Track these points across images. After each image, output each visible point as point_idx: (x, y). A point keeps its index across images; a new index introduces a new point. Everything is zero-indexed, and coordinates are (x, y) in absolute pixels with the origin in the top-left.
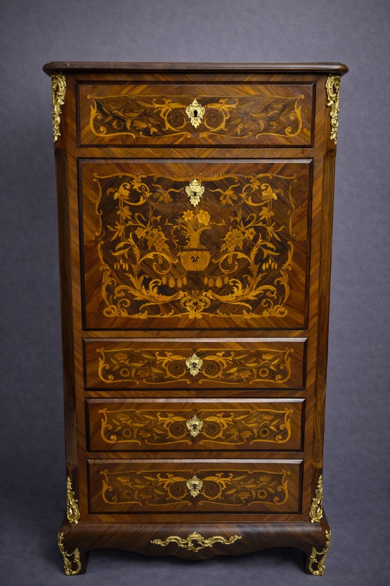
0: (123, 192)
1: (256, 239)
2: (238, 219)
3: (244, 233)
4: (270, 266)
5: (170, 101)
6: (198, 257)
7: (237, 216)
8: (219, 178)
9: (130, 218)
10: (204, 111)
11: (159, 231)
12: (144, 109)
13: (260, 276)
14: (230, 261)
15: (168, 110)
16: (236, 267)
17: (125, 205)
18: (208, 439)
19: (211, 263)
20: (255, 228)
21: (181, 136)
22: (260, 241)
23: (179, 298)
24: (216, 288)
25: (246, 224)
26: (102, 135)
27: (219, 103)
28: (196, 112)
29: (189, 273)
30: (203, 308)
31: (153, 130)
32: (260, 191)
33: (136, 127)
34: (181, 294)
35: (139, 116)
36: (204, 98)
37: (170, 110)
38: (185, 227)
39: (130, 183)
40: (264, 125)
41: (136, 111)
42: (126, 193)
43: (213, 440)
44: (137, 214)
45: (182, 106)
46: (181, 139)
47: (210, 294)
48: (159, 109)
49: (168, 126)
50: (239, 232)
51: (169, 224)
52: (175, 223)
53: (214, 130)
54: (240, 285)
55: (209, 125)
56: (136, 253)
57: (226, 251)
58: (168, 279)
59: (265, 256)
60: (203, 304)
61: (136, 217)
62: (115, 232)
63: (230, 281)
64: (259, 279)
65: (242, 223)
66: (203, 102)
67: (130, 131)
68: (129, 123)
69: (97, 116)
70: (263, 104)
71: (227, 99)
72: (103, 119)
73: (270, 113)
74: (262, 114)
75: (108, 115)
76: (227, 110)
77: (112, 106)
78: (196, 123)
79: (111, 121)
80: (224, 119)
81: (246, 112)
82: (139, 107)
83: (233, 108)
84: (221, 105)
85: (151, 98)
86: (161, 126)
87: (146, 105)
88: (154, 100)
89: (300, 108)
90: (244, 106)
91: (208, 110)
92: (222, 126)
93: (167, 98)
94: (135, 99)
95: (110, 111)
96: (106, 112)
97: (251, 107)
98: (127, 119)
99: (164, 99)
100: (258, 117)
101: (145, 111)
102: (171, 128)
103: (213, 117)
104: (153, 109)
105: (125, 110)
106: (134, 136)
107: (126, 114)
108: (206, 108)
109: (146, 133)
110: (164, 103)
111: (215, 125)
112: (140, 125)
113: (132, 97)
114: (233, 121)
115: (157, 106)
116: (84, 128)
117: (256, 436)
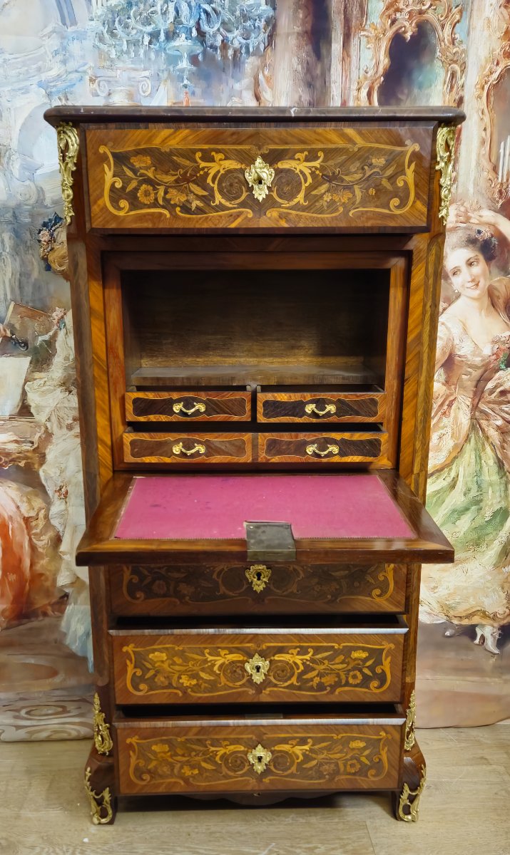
5: (221, 156)
10: (273, 175)
12: (183, 169)
15: (219, 172)
18: (276, 686)
21: (238, 215)
26: (122, 213)
27: (295, 159)
28: (260, 181)
31: (196, 203)
33: (170, 200)
35: (176, 181)
36: (272, 151)
37: (222, 172)
40: (360, 194)
41: (172, 172)
43: (284, 688)
45: (238, 166)
46: (239, 220)
48: (206, 170)
49: (219, 199)
53: (288, 205)
55: (280, 197)
66: (271, 159)
67: (163, 207)
68: (161, 193)
69: (115, 182)
70: (359, 159)
71: (306, 153)
72: (123, 188)
73: (368, 173)
74: (358, 176)
75: (130, 180)
76: (307, 172)
77: (137, 162)
78: (260, 194)
79: (136, 189)
80: (303, 188)
81: (334, 173)
82: (176, 166)
83: (316, 168)
84: (298, 162)
85: (194, 152)
86: (207, 199)
87: (187, 163)
88: (198, 155)
89: (413, 166)
90: (331, 163)
91: (278, 172)
92: (300, 198)
93: (218, 151)
94: (171, 153)
95: (135, 171)
96: (129, 173)
97: (341, 165)
98: (159, 185)
99: (213, 153)
100: (352, 182)
101: (186, 173)
102: (223, 201)
103: (286, 184)
104: (197, 169)
105: (156, 170)
106: (168, 215)
107: (157, 176)
108: (274, 169)
109: (186, 208)
110: (213, 160)
111: (291, 196)
112: (177, 197)
113: (166, 149)
114: (316, 188)
115: (203, 164)
116: (95, 202)
117: (343, 683)
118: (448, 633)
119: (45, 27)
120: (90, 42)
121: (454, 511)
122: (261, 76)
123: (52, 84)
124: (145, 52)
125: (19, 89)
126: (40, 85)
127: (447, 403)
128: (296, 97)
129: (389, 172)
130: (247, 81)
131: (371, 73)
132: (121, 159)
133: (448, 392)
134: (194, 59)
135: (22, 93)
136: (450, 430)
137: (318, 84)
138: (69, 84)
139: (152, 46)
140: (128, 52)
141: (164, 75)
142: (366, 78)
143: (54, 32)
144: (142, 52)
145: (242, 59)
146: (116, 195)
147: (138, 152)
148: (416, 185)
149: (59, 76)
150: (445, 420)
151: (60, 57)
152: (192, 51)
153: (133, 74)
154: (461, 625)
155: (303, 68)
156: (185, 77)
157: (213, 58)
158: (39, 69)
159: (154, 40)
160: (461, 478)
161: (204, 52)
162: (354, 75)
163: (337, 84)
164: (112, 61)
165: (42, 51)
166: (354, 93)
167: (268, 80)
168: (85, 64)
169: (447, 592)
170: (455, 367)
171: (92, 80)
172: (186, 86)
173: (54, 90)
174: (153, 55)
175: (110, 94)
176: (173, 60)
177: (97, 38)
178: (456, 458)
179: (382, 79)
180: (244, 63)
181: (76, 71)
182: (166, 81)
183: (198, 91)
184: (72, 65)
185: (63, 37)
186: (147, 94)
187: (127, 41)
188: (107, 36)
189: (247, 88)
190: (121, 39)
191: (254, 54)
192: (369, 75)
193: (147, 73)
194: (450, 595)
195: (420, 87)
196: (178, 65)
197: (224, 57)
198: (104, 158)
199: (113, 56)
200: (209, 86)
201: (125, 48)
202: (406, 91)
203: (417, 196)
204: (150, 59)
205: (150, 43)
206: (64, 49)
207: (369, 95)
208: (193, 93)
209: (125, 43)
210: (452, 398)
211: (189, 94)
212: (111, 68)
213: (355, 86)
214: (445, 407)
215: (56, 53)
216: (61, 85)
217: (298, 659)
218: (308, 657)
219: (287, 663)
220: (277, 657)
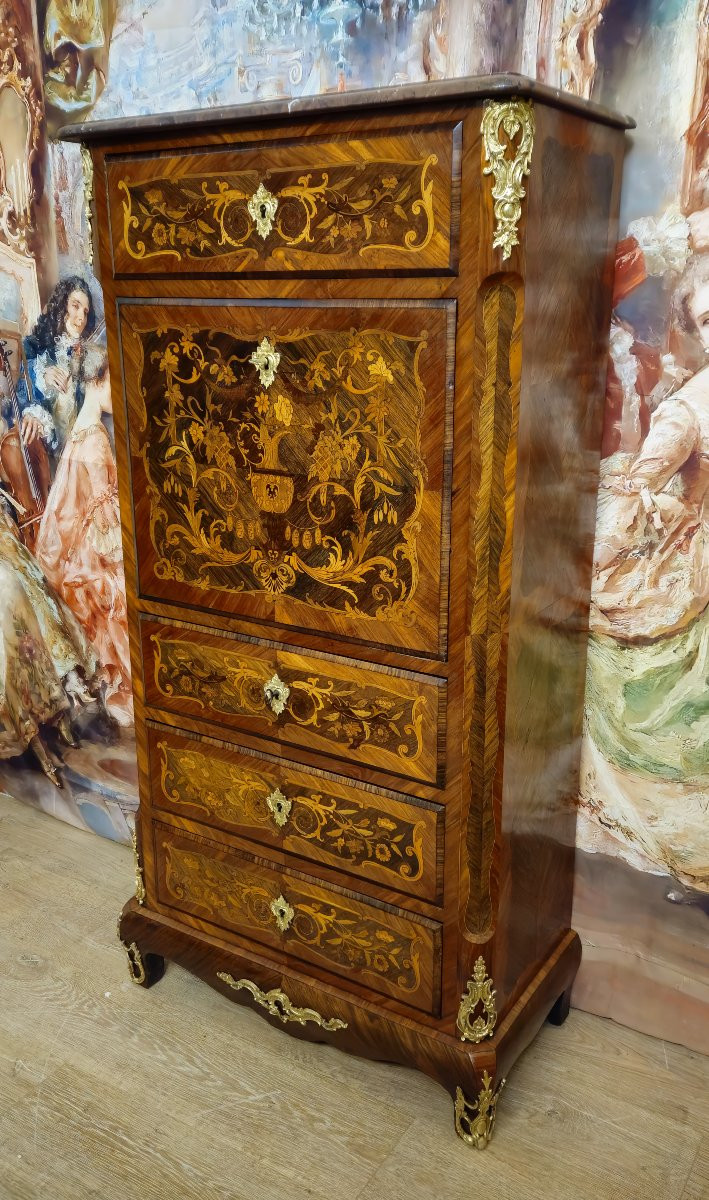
0: (169, 360)
1: (360, 460)
2: (333, 417)
3: (341, 446)
4: (385, 516)
5: (225, 185)
6: (276, 488)
7: (330, 412)
8: (301, 337)
9: (181, 404)
10: (276, 206)
11: (221, 431)
12: (191, 203)
13: (370, 535)
14: (323, 498)
15: (224, 204)
16: (333, 512)
17: (175, 381)
19: (295, 501)
20: (360, 436)
21: (245, 256)
22: (367, 463)
23: (251, 560)
24: (304, 549)
25: (344, 428)
26: (139, 257)
27: (298, 185)
28: (263, 211)
29: (264, 514)
30: (285, 586)
31: (205, 243)
32: (365, 363)
33: (181, 239)
34: (254, 553)
35: (186, 217)
36: (275, 176)
37: (227, 205)
38: (256, 429)
39: (179, 343)
40: (371, 226)
41: (181, 207)
42: (175, 360)
44: (190, 399)
45: (241, 197)
46: (245, 263)
47: (294, 559)
48: (212, 203)
49: (225, 237)
50: (334, 443)
51: (235, 420)
52: (243, 419)
53: (293, 243)
54: (339, 549)
55: (286, 234)
56: (191, 467)
57: (316, 480)
58: (235, 521)
59: (377, 496)
60: (285, 578)
61: (189, 405)
62: (164, 428)
63: (324, 539)
64: (368, 541)
65: (338, 425)
66: (275, 185)
67: (175, 248)
68: (173, 232)
69: (133, 221)
70: (367, 181)
71: (309, 176)
72: (140, 227)
73: (379, 199)
74: (366, 203)
75: (146, 217)
76: (312, 200)
77: (153, 198)
78: (264, 229)
79: (151, 229)
80: (309, 220)
81: (340, 200)
82: (185, 200)
83: (321, 195)
84: (301, 188)
85: (200, 181)
86: (217, 236)
87: (194, 196)
88: (205, 185)
89: (431, 185)
90: (337, 187)
91: (282, 201)
92: (305, 234)
93: (222, 180)
94: (180, 185)
95: (148, 208)
96: (144, 211)
97: (348, 190)
98: (171, 222)
99: (218, 183)
100: (361, 211)
101: (194, 207)
102: (229, 239)
103: (290, 216)
104: (204, 202)
105: (167, 205)
106: (180, 258)
107: (169, 213)
108: (277, 198)
109: (195, 250)
110: (217, 191)
111: (295, 233)
112: (187, 236)
113: (175, 181)
114: (321, 221)
115: (209, 196)
116: (117, 244)
117: (370, 855)
118: (672, 896)
119: (197, 12)
120: (241, 22)
121: (689, 705)
122: (432, 39)
123: (201, 83)
124: (297, 28)
125: (172, 94)
126: (190, 86)
127: (685, 530)
128: (476, 63)
129: (403, 195)
130: (414, 47)
131: (582, 10)
132: (138, 195)
133: (687, 513)
134: (351, 28)
135: (174, 98)
136: (687, 575)
137: (506, 39)
138: (217, 80)
139: (305, 18)
140: (278, 31)
141: (317, 54)
142: (574, 20)
143: (204, 17)
144: (293, 27)
145: (409, 17)
146: (136, 235)
147: (152, 186)
148: (435, 212)
149: (209, 72)
150: (680, 558)
151: (210, 49)
152: (349, 17)
153: (284, 58)
154: (693, 890)
155: (487, 18)
156: (340, 53)
157: (374, 21)
158: (190, 67)
159: (307, 9)
160: (702, 655)
161: (363, 16)
162: (557, 20)
163: (532, 35)
164: (261, 44)
165: (193, 42)
166: (557, 45)
167: (441, 41)
168: (234, 53)
169: (672, 830)
170: (700, 475)
171: (241, 73)
172: (341, 66)
173: (204, 89)
174: (304, 30)
175: (258, 87)
176: (327, 32)
177: (247, 19)
178: (695, 621)
179: (600, 17)
180: (411, 23)
181: (226, 63)
182: (319, 61)
183: (355, 70)
184: (222, 55)
185: (214, 23)
186: (297, 82)
187: (278, 16)
188: (257, 13)
189: (414, 59)
190: (271, 15)
191: (424, 8)
192: (579, 14)
193: (298, 55)
194: (677, 835)
195: (659, 23)
196: (332, 37)
197: (387, 18)
198: (122, 195)
199: (263, 38)
200: (368, 61)
201: (275, 25)
202: (639, 31)
203: (438, 227)
204: (301, 35)
205: (303, 14)
206: (214, 36)
207: (581, 44)
208: (350, 74)
209: (276, 18)
210: (692, 524)
211: (345, 76)
212: (260, 53)
213: (557, 35)
214: (682, 537)
215: (207, 43)
216: (210, 82)
217: (321, 809)
218: (331, 809)
219: (310, 811)
220: (299, 800)
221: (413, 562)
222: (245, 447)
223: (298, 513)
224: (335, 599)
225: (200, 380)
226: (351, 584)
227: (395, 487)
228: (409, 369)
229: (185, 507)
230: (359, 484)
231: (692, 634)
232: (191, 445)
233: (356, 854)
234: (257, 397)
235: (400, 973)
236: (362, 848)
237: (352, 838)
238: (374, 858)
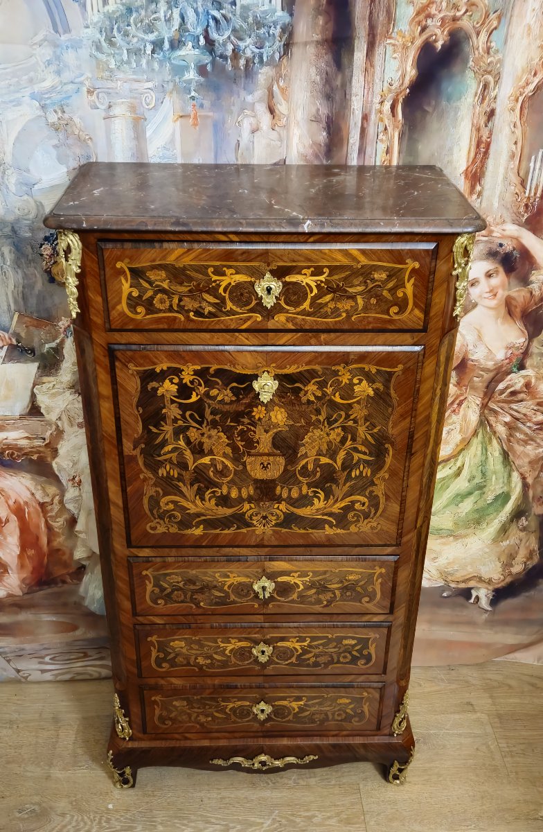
0: (168, 388)
1: (343, 441)
2: (321, 418)
3: (328, 435)
4: (361, 473)
5: (232, 271)
6: (269, 464)
7: (320, 414)
8: (298, 370)
9: (179, 417)
10: (281, 287)
11: (219, 432)
12: (196, 282)
13: (348, 484)
14: (310, 467)
15: (230, 284)
16: (318, 474)
17: (173, 402)
18: (278, 664)
19: (285, 470)
20: (344, 428)
21: (249, 318)
22: (349, 443)
23: (244, 510)
24: (291, 498)
25: (330, 424)
26: (139, 317)
27: (301, 274)
28: (269, 290)
29: (256, 481)
30: (273, 523)
31: (208, 309)
32: (351, 385)
33: (184, 306)
34: (247, 506)
35: (190, 291)
37: (233, 284)
38: (252, 428)
39: (179, 377)
40: (362, 303)
41: (185, 284)
42: (174, 388)
43: (285, 665)
44: (188, 413)
45: (249, 279)
46: (249, 323)
47: (283, 506)
48: (218, 282)
49: (230, 305)
50: (322, 433)
51: (232, 424)
52: (239, 423)
53: (294, 311)
54: (322, 495)
55: (287, 304)
56: (187, 457)
57: (305, 456)
58: (229, 488)
59: (354, 462)
60: (275, 518)
61: (188, 418)
62: (161, 434)
63: (310, 491)
64: (346, 488)
65: (326, 422)
66: (279, 274)
67: (177, 312)
68: (176, 301)
69: (132, 292)
70: (362, 274)
71: (312, 269)
72: (140, 297)
73: (371, 286)
74: (360, 289)
75: (147, 290)
76: (313, 285)
77: (152, 275)
78: (269, 302)
79: (152, 298)
80: (309, 297)
81: (338, 285)
82: (190, 279)
83: (322, 282)
84: (305, 276)
85: (207, 267)
86: (220, 305)
87: (200, 276)
88: (210, 270)
89: (412, 281)
90: (336, 277)
91: (285, 284)
92: (306, 305)
93: (229, 267)
94: (184, 268)
95: (151, 283)
96: (146, 285)
97: (345, 279)
98: (174, 294)
99: (225, 269)
100: (356, 293)
101: (199, 285)
102: (234, 308)
103: (293, 294)
104: (210, 281)
105: (170, 282)
106: (183, 319)
107: (172, 287)
108: (282, 282)
109: (199, 313)
110: (224, 274)
111: (297, 304)
112: (189, 304)
113: (180, 265)
114: (321, 298)
115: (215, 278)
116: (114, 308)
117: (335, 661)
118: (445, 594)
119: (36, 34)
120: (84, 52)
121: (457, 495)
122: (275, 88)
123: (46, 96)
124: (148, 63)
125: (11, 102)
126: (33, 96)
127: (457, 402)
128: (314, 110)
129: (390, 285)
130: (260, 93)
131: (396, 85)
132: (137, 273)
133: (459, 392)
134: (202, 70)
135: (14, 106)
136: (458, 427)
137: (338, 97)
138: (64, 96)
139: (155, 56)
140: (128, 62)
141: (171, 86)
142: (390, 91)
143: (45, 40)
144: (144, 62)
145: (255, 69)
146: (133, 303)
147: (153, 268)
148: (415, 296)
149: (53, 88)
150: (454, 417)
151: (53, 68)
152: (200, 61)
153: (136, 85)
154: (458, 588)
155: (321, 79)
156: (192, 88)
157: (223, 69)
158: (31, 81)
159: (157, 49)
160: (466, 467)
161: (213, 63)
162: (377, 89)
163: (358, 98)
164: (111, 71)
165: (33, 60)
166: (377, 106)
167: (283, 91)
168: (82, 75)
169: (447, 561)
170: (467, 371)
171: (90, 92)
172: (193, 98)
173: (48, 102)
174: (156, 66)
175: (110, 107)
176: (179, 70)
177: (94, 48)
178: (463, 450)
179: (408, 90)
180: (257, 73)
181: (72, 82)
182: (171, 93)
183: (207, 103)
184: (67, 76)
185: (56, 46)
186: (151, 106)
187: (127, 50)
188: (104, 44)
189: (260, 100)
190: (120, 48)
191: (268, 64)
192: (393, 87)
193: (150, 85)
194: (449, 563)
195: (449, 100)
196: (184, 75)
197: (236, 67)
198: (121, 272)
199: (112, 66)
200: (218, 98)
201: (125, 57)
202: (433, 103)
203: (416, 305)
204: (153, 70)
205: (153, 52)
206: (58, 58)
207: (393, 108)
208: (202, 106)
209: (125, 51)
210: (462, 398)
211: (197, 108)
212: (110, 78)
213: (377, 100)
214: (455, 406)
215: (49, 63)
216: (56, 97)
217: (297, 646)
218: (305, 644)
219: (288, 648)
220: (279, 644)
221: (381, 496)
222: (241, 441)
223: (288, 478)
224: (317, 524)
225: (200, 400)
226: (330, 514)
227: (370, 455)
228: (387, 387)
229: (181, 484)
230: (341, 455)
231: (460, 458)
232: (188, 442)
233: (324, 663)
234: (255, 409)
235: (354, 716)
236: (330, 659)
237: (322, 656)
238: (338, 662)
